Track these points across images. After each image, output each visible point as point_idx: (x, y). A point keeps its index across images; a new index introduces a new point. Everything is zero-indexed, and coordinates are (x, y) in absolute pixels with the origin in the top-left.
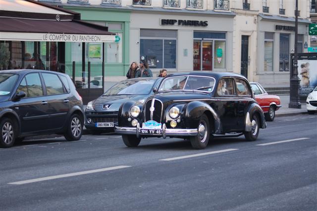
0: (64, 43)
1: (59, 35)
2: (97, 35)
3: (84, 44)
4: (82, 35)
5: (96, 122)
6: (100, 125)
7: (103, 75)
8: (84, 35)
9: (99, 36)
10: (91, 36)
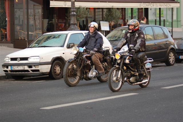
0: (148, 9)
1: (148, 3)
2: (169, 3)
3: (160, 9)
4: (161, 4)
5: (179, 55)
6: (182, 57)
7: (172, 27)
8: (162, 4)
9: (170, 4)
10: (166, 4)
